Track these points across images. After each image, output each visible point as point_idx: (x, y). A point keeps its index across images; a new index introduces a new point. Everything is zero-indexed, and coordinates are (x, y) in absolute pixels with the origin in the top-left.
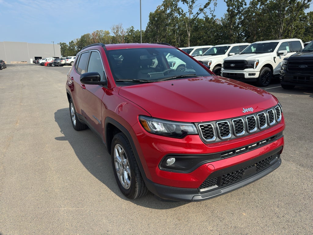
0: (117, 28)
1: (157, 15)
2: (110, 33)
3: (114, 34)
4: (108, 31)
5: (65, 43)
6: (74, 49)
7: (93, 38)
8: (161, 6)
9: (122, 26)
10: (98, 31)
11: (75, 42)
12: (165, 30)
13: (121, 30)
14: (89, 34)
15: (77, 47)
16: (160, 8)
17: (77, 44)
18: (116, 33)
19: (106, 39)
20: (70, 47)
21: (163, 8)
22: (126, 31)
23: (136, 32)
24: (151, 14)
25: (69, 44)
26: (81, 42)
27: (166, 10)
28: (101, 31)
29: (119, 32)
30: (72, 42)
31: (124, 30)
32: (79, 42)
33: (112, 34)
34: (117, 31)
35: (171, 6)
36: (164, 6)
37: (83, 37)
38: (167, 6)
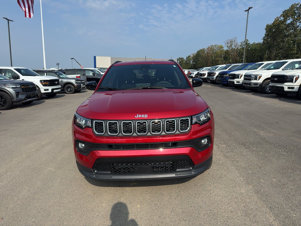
0: (231, 42)
1: (275, 26)
2: (223, 47)
3: (227, 48)
4: (222, 45)
5: (183, 58)
6: (190, 63)
7: (207, 53)
8: (280, 17)
9: (237, 40)
10: (212, 46)
11: (192, 56)
12: (283, 41)
13: (235, 44)
14: (204, 49)
15: (192, 61)
16: (278, 19)
17: (192, 58)
18: (230, 47)
19: (219, 53)
20: (186, 62)
21: (282, 18)
22: (240, 44)
23: (252, 45)
24: (267, 26)
25: (186, 59)
26: (196, 56)
27: (285, 20)
28: (215, 45)
29: (233, 46)
30: (189, 56)
31: (238, 43)
32: (195, 56)
33: (225, 48)
34: (230, 45)
35: (292, 15)
36: (284, 16)
37: (198, 52)
38: (288, 16)
